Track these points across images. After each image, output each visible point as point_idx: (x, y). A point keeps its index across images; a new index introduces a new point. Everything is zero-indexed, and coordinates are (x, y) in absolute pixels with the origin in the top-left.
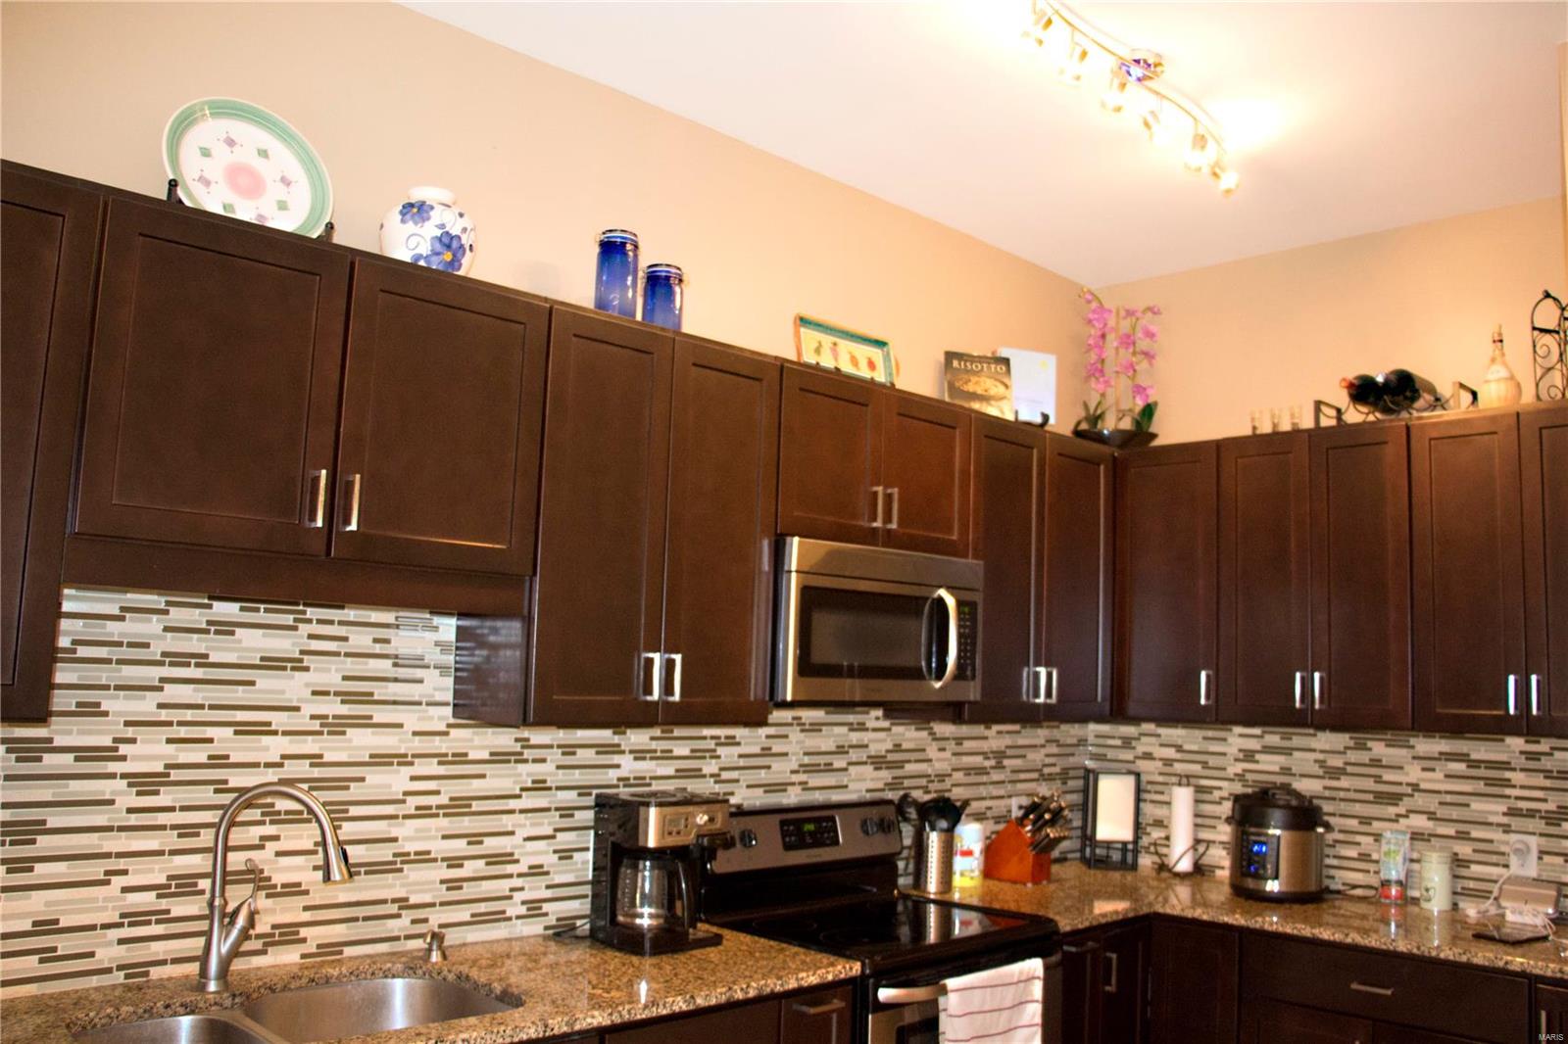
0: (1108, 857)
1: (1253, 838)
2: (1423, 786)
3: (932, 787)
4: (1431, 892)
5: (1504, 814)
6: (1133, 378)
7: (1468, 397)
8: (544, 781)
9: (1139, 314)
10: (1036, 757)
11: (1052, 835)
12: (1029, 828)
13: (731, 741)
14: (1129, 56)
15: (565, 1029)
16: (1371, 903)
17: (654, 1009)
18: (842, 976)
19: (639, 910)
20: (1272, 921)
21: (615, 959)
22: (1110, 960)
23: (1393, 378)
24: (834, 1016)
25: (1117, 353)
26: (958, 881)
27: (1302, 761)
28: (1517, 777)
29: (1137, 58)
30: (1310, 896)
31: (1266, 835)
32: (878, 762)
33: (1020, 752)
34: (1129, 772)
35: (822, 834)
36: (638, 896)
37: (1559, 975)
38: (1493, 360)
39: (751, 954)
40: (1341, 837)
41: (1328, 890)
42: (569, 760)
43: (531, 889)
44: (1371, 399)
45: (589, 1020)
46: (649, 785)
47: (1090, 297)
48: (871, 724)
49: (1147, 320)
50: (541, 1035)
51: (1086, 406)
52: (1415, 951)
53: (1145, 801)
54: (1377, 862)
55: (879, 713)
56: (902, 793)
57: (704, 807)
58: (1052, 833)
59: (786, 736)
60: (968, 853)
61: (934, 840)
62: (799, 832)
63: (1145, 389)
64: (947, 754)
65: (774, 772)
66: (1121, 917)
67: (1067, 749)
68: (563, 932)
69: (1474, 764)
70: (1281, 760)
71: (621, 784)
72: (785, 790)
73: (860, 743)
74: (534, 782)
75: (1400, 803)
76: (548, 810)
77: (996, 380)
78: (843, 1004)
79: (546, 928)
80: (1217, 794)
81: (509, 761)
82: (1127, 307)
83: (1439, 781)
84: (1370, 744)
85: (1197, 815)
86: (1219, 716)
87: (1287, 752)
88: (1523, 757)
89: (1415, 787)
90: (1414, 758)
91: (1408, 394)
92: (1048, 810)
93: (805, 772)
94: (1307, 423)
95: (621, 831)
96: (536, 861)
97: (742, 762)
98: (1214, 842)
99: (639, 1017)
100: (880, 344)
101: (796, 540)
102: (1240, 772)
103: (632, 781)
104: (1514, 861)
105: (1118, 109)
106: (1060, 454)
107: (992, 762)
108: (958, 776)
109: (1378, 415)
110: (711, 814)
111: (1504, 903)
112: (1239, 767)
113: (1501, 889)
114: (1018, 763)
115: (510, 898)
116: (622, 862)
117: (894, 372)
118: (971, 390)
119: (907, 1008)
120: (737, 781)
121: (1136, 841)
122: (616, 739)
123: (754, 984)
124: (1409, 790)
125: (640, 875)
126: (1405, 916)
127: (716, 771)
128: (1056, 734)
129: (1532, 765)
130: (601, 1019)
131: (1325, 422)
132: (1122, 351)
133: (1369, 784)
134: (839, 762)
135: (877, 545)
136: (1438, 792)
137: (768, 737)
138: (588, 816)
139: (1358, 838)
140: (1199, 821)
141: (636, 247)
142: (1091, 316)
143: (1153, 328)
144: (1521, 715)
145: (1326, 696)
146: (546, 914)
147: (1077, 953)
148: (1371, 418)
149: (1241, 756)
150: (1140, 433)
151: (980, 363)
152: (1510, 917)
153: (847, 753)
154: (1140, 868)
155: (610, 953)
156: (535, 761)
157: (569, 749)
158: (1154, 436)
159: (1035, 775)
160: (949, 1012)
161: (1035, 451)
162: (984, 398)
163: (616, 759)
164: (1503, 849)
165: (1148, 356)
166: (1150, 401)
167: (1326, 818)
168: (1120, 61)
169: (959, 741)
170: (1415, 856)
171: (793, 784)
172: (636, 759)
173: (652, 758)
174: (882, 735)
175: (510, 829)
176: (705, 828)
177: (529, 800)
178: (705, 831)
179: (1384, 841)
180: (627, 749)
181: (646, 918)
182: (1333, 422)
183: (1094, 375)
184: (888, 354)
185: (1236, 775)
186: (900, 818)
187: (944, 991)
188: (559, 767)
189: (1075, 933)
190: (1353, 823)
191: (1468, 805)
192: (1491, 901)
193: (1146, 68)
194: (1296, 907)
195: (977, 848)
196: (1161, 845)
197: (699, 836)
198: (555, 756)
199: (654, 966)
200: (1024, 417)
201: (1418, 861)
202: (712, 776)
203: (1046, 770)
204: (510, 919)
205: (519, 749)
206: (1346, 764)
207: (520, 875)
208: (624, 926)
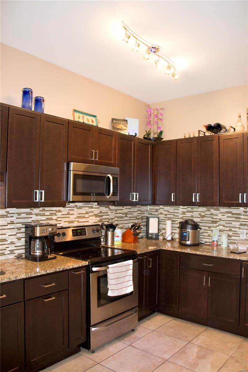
0: (152, 237)
1: (183, 232)
2: (222, 219)
3: (110, 221)
4: (223, 243)
5: (239, 225)
6: (157, 125)
7: (233, 130)
8: (13, 222)
9: (159, 110)
10: (135, 214)
11: (138, 232)
12: (133, 230)
13: (60, 211)
14: (151, 46)
15: (14, 279)
16: (210, 246)
17: (37, 274)
18: (84, 265)
19: (36, 251)
20: (188, 251)
21: (30, 263)
22: (150, 260)
23: (216, 125)
24: (82, 274)
25: (154, 119)
26: (116, 243)
27: (196, 214)
28: (242, 217)
29: (153, 47)
30: (196, 245)
31: (187, 231)
32: (96, 216)
33: (131, 213)
34: (157, 217)
35: (82, 232)
36: (36, 248)
37: (247, 260)
38: (238, 121)
39: (63, 260)
40: (204, 231)
41: (201, 243)
42: (19, 216)
43: (11, 247)
44: (211, 130)
45: (20, 277)
46: (40, 222)
47: (148, 106)
48: (94, 207)
49: (161, 111)
50: (8, 281)
51: (146, 131)
52: (217, 256)
53: (161, 224)
54: (212, 236)
55: (96, 204)
56: (102, 223)
57: (51, 227)
58: (138, 231)
59: (73, 210)
60: (118, 236)
61: (110, 233)
62: (77, 233)
63: (160, 128)
64: (113, 214)
65: (71, 218)
66: (152, 250)
67: (143, 212)
68: (19, 257)
69: (233, 214)
70: (191, 214)
71: (32, 222)
72: (73, 223)
73: (92, 211)
74: (11, 222)
75: (217, 223)
76: (14, 228)
77: (124, 125)
78: (84, 271)
79: (15, 256)
80: (177, 222)
81: (4, 217)
82: (156, 108)
83: (225, 218)
84: (211, 210)
85: (172, 227)
86: (176, 204)
87: (192, 212)
88: (244, 212)
89: (220, 219)
90: (220, 213)
91: (219, 129)
92: (137, 226)
93: (78, 218)
94: (197, 135)
95: (31, 233)
96: (11, 241)
97: (62, 216)
98: (176, 233)
99: (33, 276)
100: (95, 116)
101: (72, 163)
102: (182, 217)
103: (35, 221)
104: (241, 235)
105: (148, 59)
106: (139, 143)
107: (124, 215)
108: (116, 219)
109: (213, 134)
110: (53, 228)
111: (238, 245)
112: (182, 216)
113: (238, 242)
114: (131, 215)
115: (6, 249)
116: (31, 240)
117: (98, 123)
118: (118, 127)
119: (100, 272)
120: (61, 221)
121: (158, 233)
122: (31, 211)
123: (61, 267)
124: (219, 220)
125: (36, 243)
126: (217, 248)
127: (56, 218)
128: (140, 209)
129: (245, 214)
130: (23, 277)
131: (201, 135)
132: (155, 118)
133: (210, 219)
134: (87, 216)
135: (93, 164)
136: (225, 220)
137: (69, 210)
138: (23, 230)
139: (208, 231)
140: (173, 228)
141: (32, 92)
142: (148, 110)
143: (162, 113)
144: (242, 203)
145: (200, 199)
146: (15, 253)
147: (142, 259)
148: (212, 134)
149: (182, 213)
150: (159, 138)
151: (120, 121)
152: (239, 248)
153: (88, 213)
154: (159, 239)
155: (29, 261)
156: (11, 217)
157: (19, 214)
158: (162, 139)
159: (135, 218)
160: (110, 273)
161: (133, 142)
162: (121, 130)
163: (31, 216)
164: (239, 233)
165: (161, 120)
166: (161, 130)
167: (200, 227)
168: (149, 48)
169: (116, 210)
170: (220, 235)
171: (75, 221)
172: (36, 216)
173: (40, 216)
174: (97, 209)
175: (5, 233)
176: (51, 231)
177: (10, 226)
178: (51, 232)
179: (213, 232)
180: (34, 214)
181: (38, 253)
182: (203, 135)
183: (148, 124)
184: (97, 118)
185: (181, 217)
186: (102, 229)
187: (108, 268)
188: (17, 218)
189: (141, 254)
190: (207, 228)
191: (231, 223)
192: (236, 244)
193: (154, 49)
194: (193, 247)
195: (120, 235)
196: (164, 234)
197: (50, 233)
198: (16, 216)
199: (39, 264)
200: (130, 134)
201: (220, 236)
202: (55, 219)
203: (138, 217)
204: (6, 254)
205: (6, 214)
206: (205, 214)
207: (8, 244)
208: (33, 255)
